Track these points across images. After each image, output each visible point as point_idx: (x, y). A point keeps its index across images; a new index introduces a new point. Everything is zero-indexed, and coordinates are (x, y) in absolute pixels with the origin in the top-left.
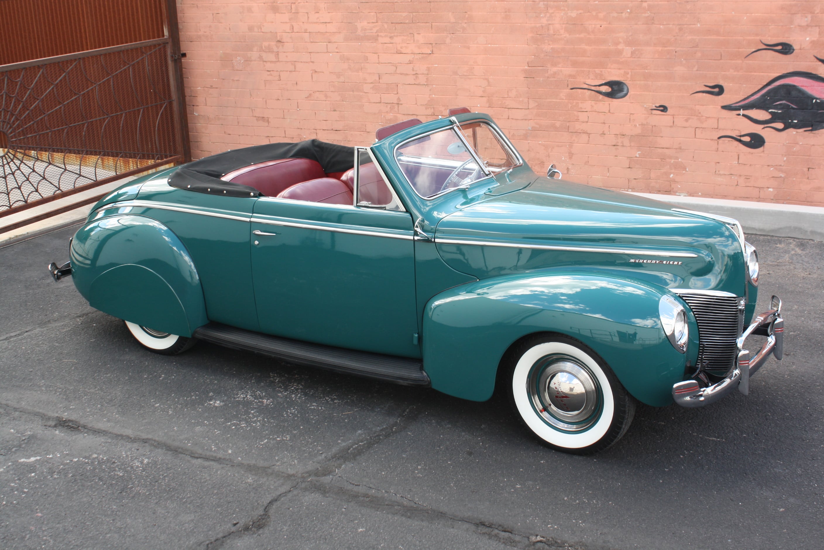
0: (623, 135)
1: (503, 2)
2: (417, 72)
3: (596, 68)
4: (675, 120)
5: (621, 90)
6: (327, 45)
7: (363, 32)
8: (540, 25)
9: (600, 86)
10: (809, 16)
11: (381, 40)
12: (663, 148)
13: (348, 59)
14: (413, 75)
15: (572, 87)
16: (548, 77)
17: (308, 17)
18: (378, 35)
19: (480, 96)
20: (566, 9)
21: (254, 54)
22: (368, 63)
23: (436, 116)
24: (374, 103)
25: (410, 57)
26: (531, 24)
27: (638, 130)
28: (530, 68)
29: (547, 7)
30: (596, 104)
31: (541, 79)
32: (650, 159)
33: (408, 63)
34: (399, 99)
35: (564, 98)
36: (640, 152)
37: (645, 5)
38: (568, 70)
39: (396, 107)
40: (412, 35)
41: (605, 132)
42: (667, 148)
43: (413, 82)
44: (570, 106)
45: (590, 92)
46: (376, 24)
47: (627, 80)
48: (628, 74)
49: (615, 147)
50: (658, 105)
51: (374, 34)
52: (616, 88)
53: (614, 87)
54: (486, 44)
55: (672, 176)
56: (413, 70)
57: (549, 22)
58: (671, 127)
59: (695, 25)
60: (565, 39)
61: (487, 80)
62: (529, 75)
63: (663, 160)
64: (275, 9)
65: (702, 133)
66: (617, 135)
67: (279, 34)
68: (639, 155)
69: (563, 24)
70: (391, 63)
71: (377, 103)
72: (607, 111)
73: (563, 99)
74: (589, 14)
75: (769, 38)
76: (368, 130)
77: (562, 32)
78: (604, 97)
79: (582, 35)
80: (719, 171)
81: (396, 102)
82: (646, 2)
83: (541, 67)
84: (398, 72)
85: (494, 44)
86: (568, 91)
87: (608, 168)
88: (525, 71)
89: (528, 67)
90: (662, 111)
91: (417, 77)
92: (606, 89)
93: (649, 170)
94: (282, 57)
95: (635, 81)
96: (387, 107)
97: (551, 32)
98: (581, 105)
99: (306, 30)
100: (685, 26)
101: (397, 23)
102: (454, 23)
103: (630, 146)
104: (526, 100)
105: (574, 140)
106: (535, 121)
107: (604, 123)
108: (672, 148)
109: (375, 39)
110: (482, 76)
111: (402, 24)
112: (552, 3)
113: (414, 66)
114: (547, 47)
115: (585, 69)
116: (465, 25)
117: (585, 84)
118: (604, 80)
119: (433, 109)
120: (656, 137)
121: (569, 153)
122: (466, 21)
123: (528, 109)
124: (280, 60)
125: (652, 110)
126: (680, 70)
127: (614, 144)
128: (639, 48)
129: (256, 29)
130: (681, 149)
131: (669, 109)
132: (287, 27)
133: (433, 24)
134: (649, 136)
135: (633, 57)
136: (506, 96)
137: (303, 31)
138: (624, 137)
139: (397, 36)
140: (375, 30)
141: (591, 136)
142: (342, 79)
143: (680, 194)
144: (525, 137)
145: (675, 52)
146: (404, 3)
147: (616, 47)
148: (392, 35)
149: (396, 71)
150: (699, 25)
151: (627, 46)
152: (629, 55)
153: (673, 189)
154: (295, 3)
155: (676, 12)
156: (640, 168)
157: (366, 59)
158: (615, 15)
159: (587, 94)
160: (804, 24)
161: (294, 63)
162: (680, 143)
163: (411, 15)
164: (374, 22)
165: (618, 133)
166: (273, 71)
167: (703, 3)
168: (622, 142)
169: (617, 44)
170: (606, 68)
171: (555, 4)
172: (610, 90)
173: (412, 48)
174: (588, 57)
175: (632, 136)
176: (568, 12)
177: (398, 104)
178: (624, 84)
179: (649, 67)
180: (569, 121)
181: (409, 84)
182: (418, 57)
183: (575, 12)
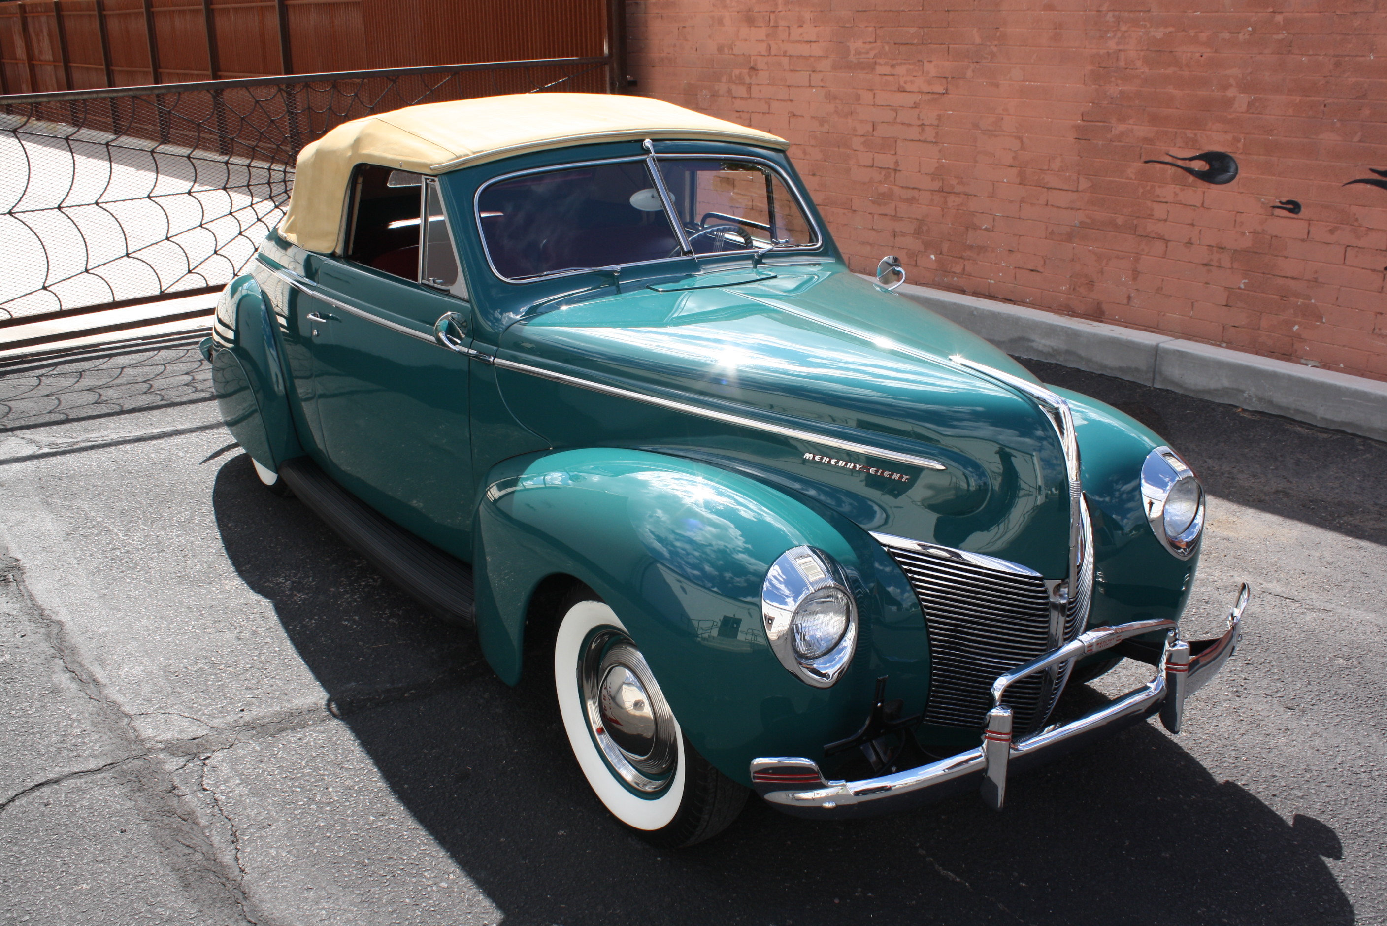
0: (1222, 248)
1: (1052, 12)
2: (924, 122)
3: (1187, 129)
4: (1312, 229)
5: (1226, 170)
6: (810, 76)
7: (857, 57)
8: (1106, 51)
9: (1192, 159)
11: (879, 70)
12: (1287, 277)
13: (835, 98)
14: (919, 126)
15: (1147, 159)
16: (1111, 141)
17: (789, 34)
18: (875, 62)
19: (1008, 164)
20: (1148, 25)
21: (722, 87)
22: (860, 104)
23: (945, 192)
24: (864, 166)
25: (916, 98)
26: (1092, 48)
27: (1246, 242)
28: (1085, 123)
29: (1118, 20)
30: (1182, 190)
31: (1101, 143)
32: (1263, 295)
33: (912, 108)
34: (897, 163)
35: (1133, 178)
36: (1246, 281)
37: (1279, 18)
38: (1142, 130)
39: (893, 175)
40: (921, 63)
41: (1193, 241)
42: (1293, 278)
43: (917, 137)
44: (1141, 190)
45: (1174, 168)
46: (874, 45)
47: (1236, 153)
48: (1239, 141)
49: (1207, 268)
50: (1284, 200)
51: (871, 60)
52: (1216, 164)
53: (1214, 163)
54: (1023, 81)
55: (1296, 327)
56: (919, 118)
57: (1121, 47)
58: (1303, 240)
59: (1362, 56)
60: (1143, 76)
61: (1020, 139)
62: (1083, 135)
63: (1284, 299)
64: (749, 20)
65: (1357, 256)
66: (1213, 247)
67: (752, 58)
68: (1245, 286)
69: (1142, 50)
70: (890, 106)
71: (868, 167)
72: (1199, 205)
73: (1131, 179)
74: (1183, 33)
76: (854, 208)
77: (1139, 63)
78: (1196, 179)
79: (1170, 71)
80: (1380, 329)
81: (892, 166)
82: (1282, 13)
83: (1101, 122)
84: (898, 120)
85: (1034, 82)
86: (1138, 165)
87: (1193, 303)
88: (1077, 128)
89: (1082, 122)
90: (1290, 211)
91: (922, 130)
92: (1199, 165)
93: (1259, 314)
94: (755, 90)
95: (1249, 154)
96: (880, 173)
97: (1122, 64)
98: (1158, 191)
99: (785, 52)
100: (1347, 58)
101: (902, 44)
102: (979, 45)
103: (1232, 268)
104: (1075, 176)
105: (1143, 250)
106: (1087, 212)
107: (1193, 225)
108: (1302, 279)
109: (871, 67)
110: (1014, 132)
111: (908, 46)
112: (1126, 13)
113: (920, 112)
114: (1113, 89)
115: (1170, 129)
116: (995, 49)
117: (1167, 154)
118: (1199, 149)
119: (941, 182)
120: (1277, 256)
121: (1133, 271)
122: (996, 43)
123: (1077, 191)
124: (752, 95)
125: (1274, 207)
126: (1329, 138)
127: (1205, 262)
128: (1262, 96)
129: (726, 50)
130: (1316, 281)
131: (1303, 209)
132: (762, 48)
133: (951, 46)
134: (1265, 254)
135: (1251, 111)
136: (1046, 168)
137: (782, 53)
138: (1223, 252)
139: (901, 64)
140: (871, 55)
141: (1170, 244)
142: (825, 128)
143: (1308, 362)
144: (1069, 237)
145: (1323, 106)
146: (912, 13)
147: (1223, 94)
148: (894, 62)
149: (896, 118)
150: (1372, 58)
151: (1242, 93)
152: (1244, 108)
153: (1296, 351)
154: (774, 12)
155: (1332, 33)
156: (1244, 308)
157: (858, 98)
158: (1227, 36)
159: (1170, 172)
161: (768, 101)
162: (1316, 272)
163: (922, 30)
164: (871, 40)
165: (1213, 244)
166: (743, 111)
168: (1219, 260)
169: (1226, 87)
170: (1204, 130)
171: (1132, 15)
172: (1207, 168)
173: (920, 83)
174: (1177, 108)
175: (1236, 250)
176: (1151, 29)
177: (895, 170)
178: (1231, 158)
179: (1275, 131)
180: (1138, 217)
181: (912, 140)
182: (926, 97)
183: (1162, 29)
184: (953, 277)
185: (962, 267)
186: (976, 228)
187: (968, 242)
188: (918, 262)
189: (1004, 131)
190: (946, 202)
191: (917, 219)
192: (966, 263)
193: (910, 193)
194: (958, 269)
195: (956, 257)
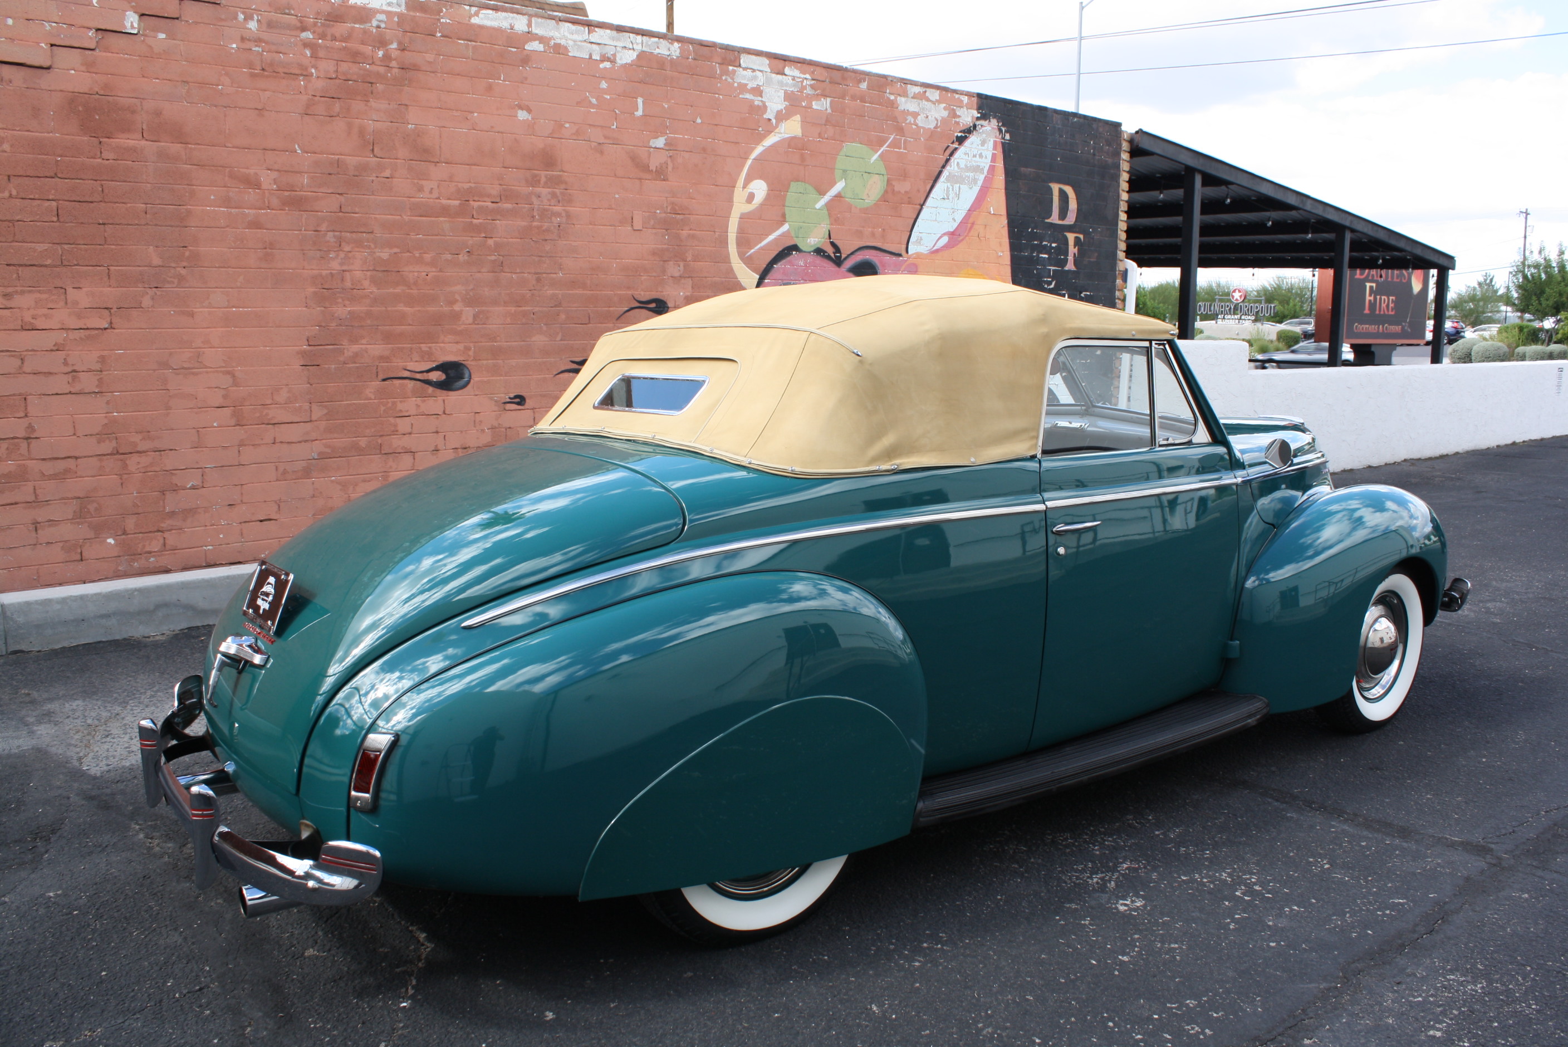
0: (465, 448)
1: (259, 230)
2: (75, 368)
3: (421, 343)
4: (535, 415)
5: (461, 377)
8: (329, 271)
9: (428, 371)
10: (682, 264)
14: (67, 374)
15: (385, 377)
16: (345, 363)
19: (217, 405)
20: (373, 246)
23: (123, 454)
25: (57, 337)
26: (312, 269)
27: (486, 438)
28: (312, 348)
29: (340, 242)
30: (423, 401)
31: (333, 366)
33: (52, 350)
34: (30, 428)
35: (373, 397)
37: (490, 242)
38: (377, 349)
39: (24, 445)
40: (62, 291)
41: (439, 447)
43: (65, 389)
44: (383, 408)
45: (413, 382)
47: (467, 360)
48: (470, 349)
50: (512, 396)
52: (452, 373)
53: (449, 372)
54: (227, 308)
56: (66, 363)
57: (345, 268)
59: (556, 273)
61: (231, 373)
62: (311, 362)
66: (458, 448)
69: (368, 271)
72: (441, 413)
73: (371, 399)
74: (408, 254)
75: (642, 293)
77: (366, 283)
78: (435, 389)
79: (398, 290)
81: (22, 433)
82: (492, 238)
83: (330, 345)
84: (27, 368)
85: (243, 307)
86: (377, 384)
88: (303, 354)
89: (308, 347)
90: (518, 404)
91: (74, 378)
92: (437, 376)
95: (479, 360)
97: (348, 284)
98: (400, 406)
100: (544, 275)
101: (21, 265)
102: (159, 266)
104: (306, 406)
105: (391, 467)
106: (324, 441)
107: (437, 432)
110: (220, 367)
111: (35, 267)
112: (348, 234)
113: (68, 355)
114: (341, 311)
115: (405, 346)
116: (183, 272)
117: (405, 370)
118: (435, 361)
119: (114, 442)
122: (185, 264)
123: (311, 421)
125: (505, 403)
126: (539, 340)
128: (484, 308)
131: (527, 401)
133: (112, 268)
135: (476, 322)
136: (269, 402)
139: (22, 293)
141: (415, 455)
144: (306, 473)
145: (532, 314)
146: (38, 224)
147: (451, 309)
148: (10, 290)
149: (21, 367)
150: (561, 275)
151: (467, 307)
152: (471, 320)
155: (531, 255)
158: (449, 257)
159: (409, 386)
160: (677, 274)
163: (59, 247)
165: (459, 445)
167: (565, 242)
169: (452, 302)
170: (437, 343)
171: (354, 235)
172: (443, 377)
173: (61, 316)
174: (410, 325)
175: (479, 447)
176: (376, 250)
177: (27, 438)
178: (464, 366)
179: (498, 338)
180: (382, 436)
181: (57, 394)
182: (77, 335)
183: (387, 250)
184: (147, 559)
185: (162, 541)
186: (175, 489)
187: (167, 509)
188: (84, 554)
189: (206, 367)
190: (125, 466)
191: (79, 498)
192: (167, 535)
193: (61, 465)
194: (155, 546)
195: (150, 532)
